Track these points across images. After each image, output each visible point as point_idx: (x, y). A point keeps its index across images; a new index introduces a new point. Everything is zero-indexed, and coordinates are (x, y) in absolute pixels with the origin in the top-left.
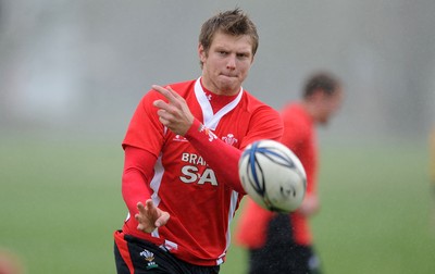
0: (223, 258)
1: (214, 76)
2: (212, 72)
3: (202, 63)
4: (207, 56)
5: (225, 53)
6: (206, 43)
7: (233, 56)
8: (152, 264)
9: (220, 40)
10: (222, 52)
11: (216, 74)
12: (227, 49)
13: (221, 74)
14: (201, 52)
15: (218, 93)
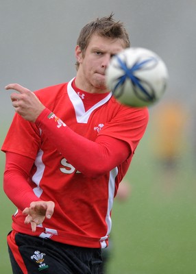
0: (106, 240)
1: (90, 74)
2: (87, 72)
3: (78, 64)
4: (83, 56)
5: (100, 53)
6: (83, 44)
7: (108, 56)
8: (43, 266)
9: (96, 42)
10: (98, 53)
11: (92, 72)
12: (103, 50)
13: (96, 72)
14: (78, 53)
15: (93, 91)
